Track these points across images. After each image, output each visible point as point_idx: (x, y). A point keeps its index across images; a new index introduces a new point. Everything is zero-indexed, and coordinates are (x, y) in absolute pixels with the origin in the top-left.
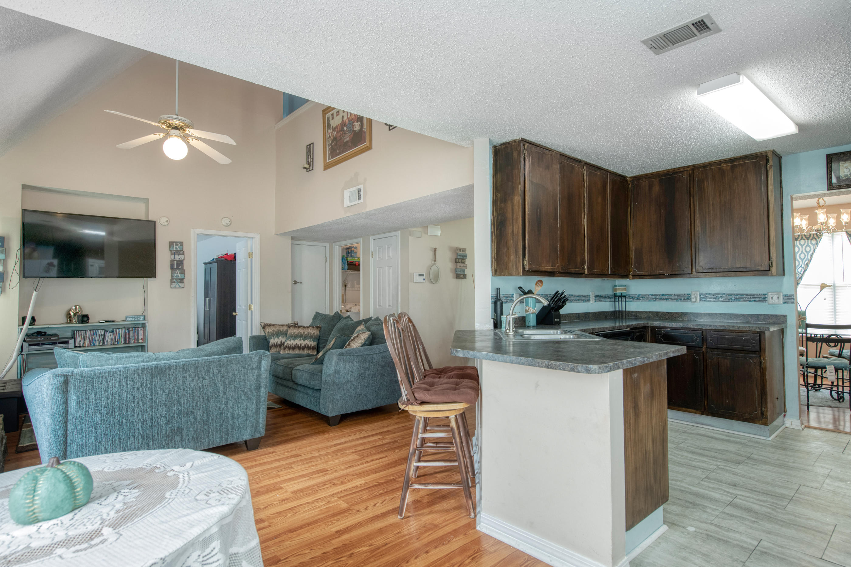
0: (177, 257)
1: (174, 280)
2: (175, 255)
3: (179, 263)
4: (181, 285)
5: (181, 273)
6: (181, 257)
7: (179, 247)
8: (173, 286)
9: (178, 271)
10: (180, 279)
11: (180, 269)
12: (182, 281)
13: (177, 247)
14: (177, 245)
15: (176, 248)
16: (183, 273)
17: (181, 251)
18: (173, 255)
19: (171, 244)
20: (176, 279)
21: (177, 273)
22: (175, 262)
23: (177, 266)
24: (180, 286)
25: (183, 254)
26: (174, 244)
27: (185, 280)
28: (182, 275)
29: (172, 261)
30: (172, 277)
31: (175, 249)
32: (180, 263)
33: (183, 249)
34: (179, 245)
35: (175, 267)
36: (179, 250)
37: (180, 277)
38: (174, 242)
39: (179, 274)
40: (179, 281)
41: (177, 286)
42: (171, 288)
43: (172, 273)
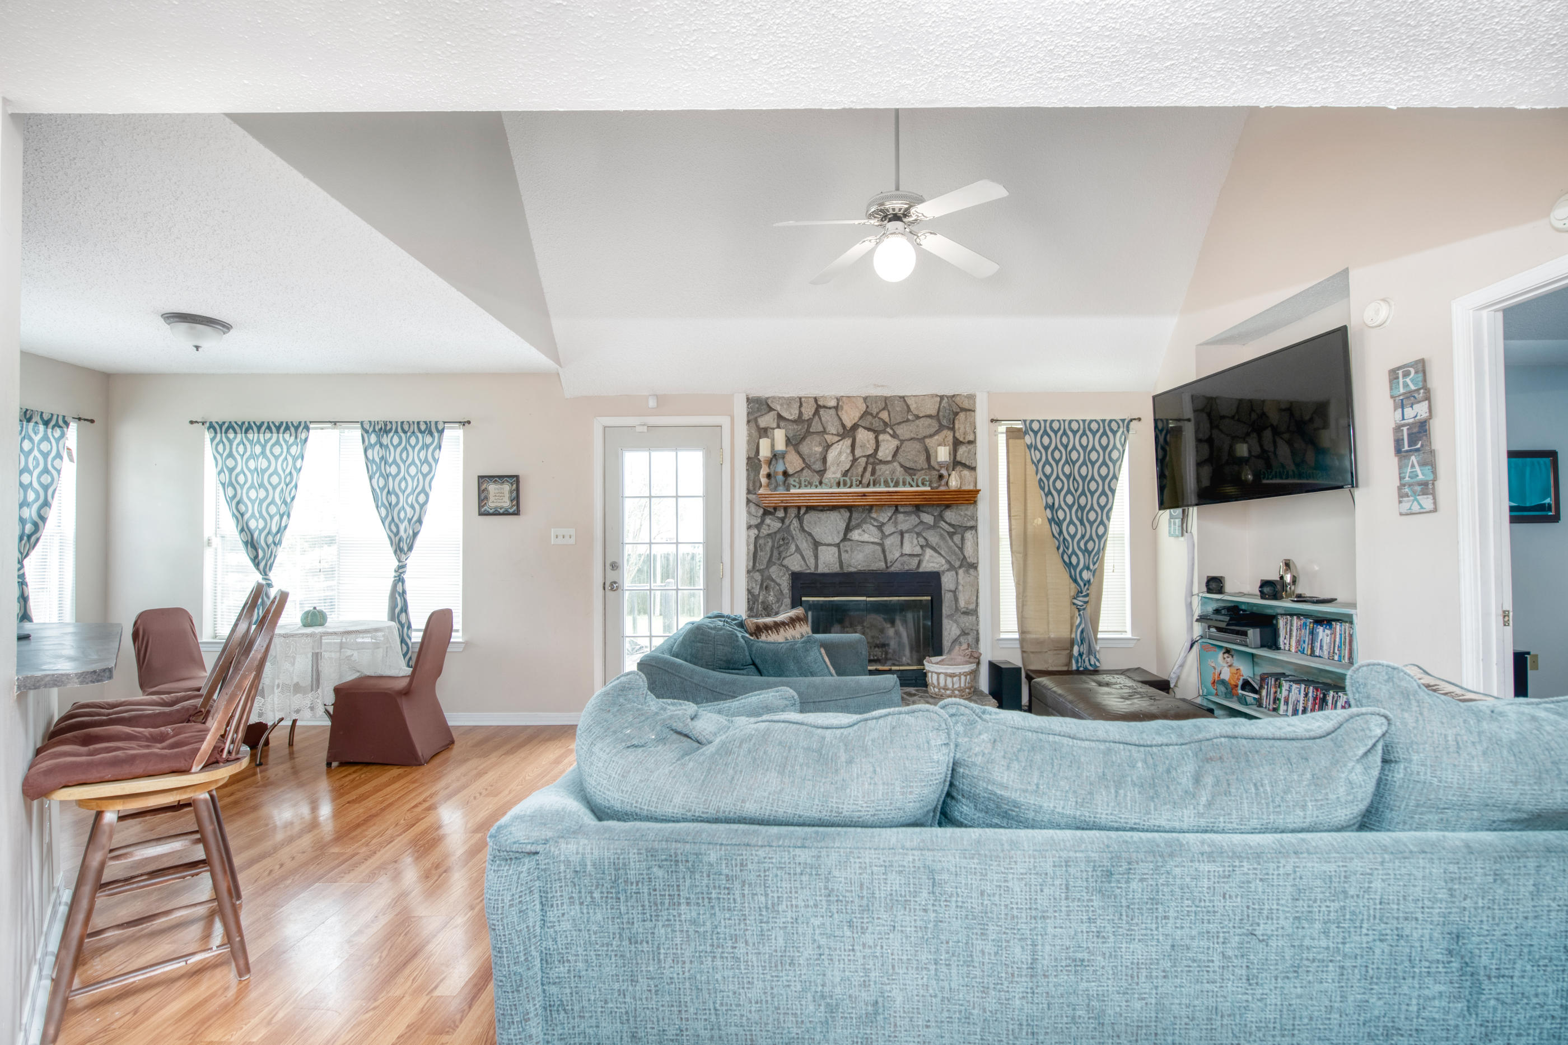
0: (1409, 413)
1: (1407, 490)
2: (1403, 407)
3: (1415, 430)
4: (1427, 502)
5: (1423, 464)
6: (1421, 410)
7: (1412, 380)
8: (1405, 506)
9: (1413, 458)
10: (1420, 484)
11: (1417, 450)
12: (1427, 488)
13: (1408, 380)
14: (1406, 374)
15: (1406, 385)
16: (1430, 461)
17: (1418, 390)
18: (1400, 410)
19: (1393, 374)
20: (1410, 485)
21: (1413, 466)
22: (1405, 429)
23: (1412, 442)
24: (1422, 507)
25: (1428, 398)
26: (1400, 372)
27: (1441, 486)
28: (1427, 469)
29: (1398, 429)
30: (1401, 478)
31: (1402, 391)
32: (1420, 431)
33: (1425, 380)
34: (1412, 371)
35: (1406, 448)
36: (1413, 387)
37: (1421, 477)
38: (1399, 368)
39: (1417, 468)
40: (1418, 488)
41: (1416, 508)
42: (1401, 514)
43: (1400, 468)
